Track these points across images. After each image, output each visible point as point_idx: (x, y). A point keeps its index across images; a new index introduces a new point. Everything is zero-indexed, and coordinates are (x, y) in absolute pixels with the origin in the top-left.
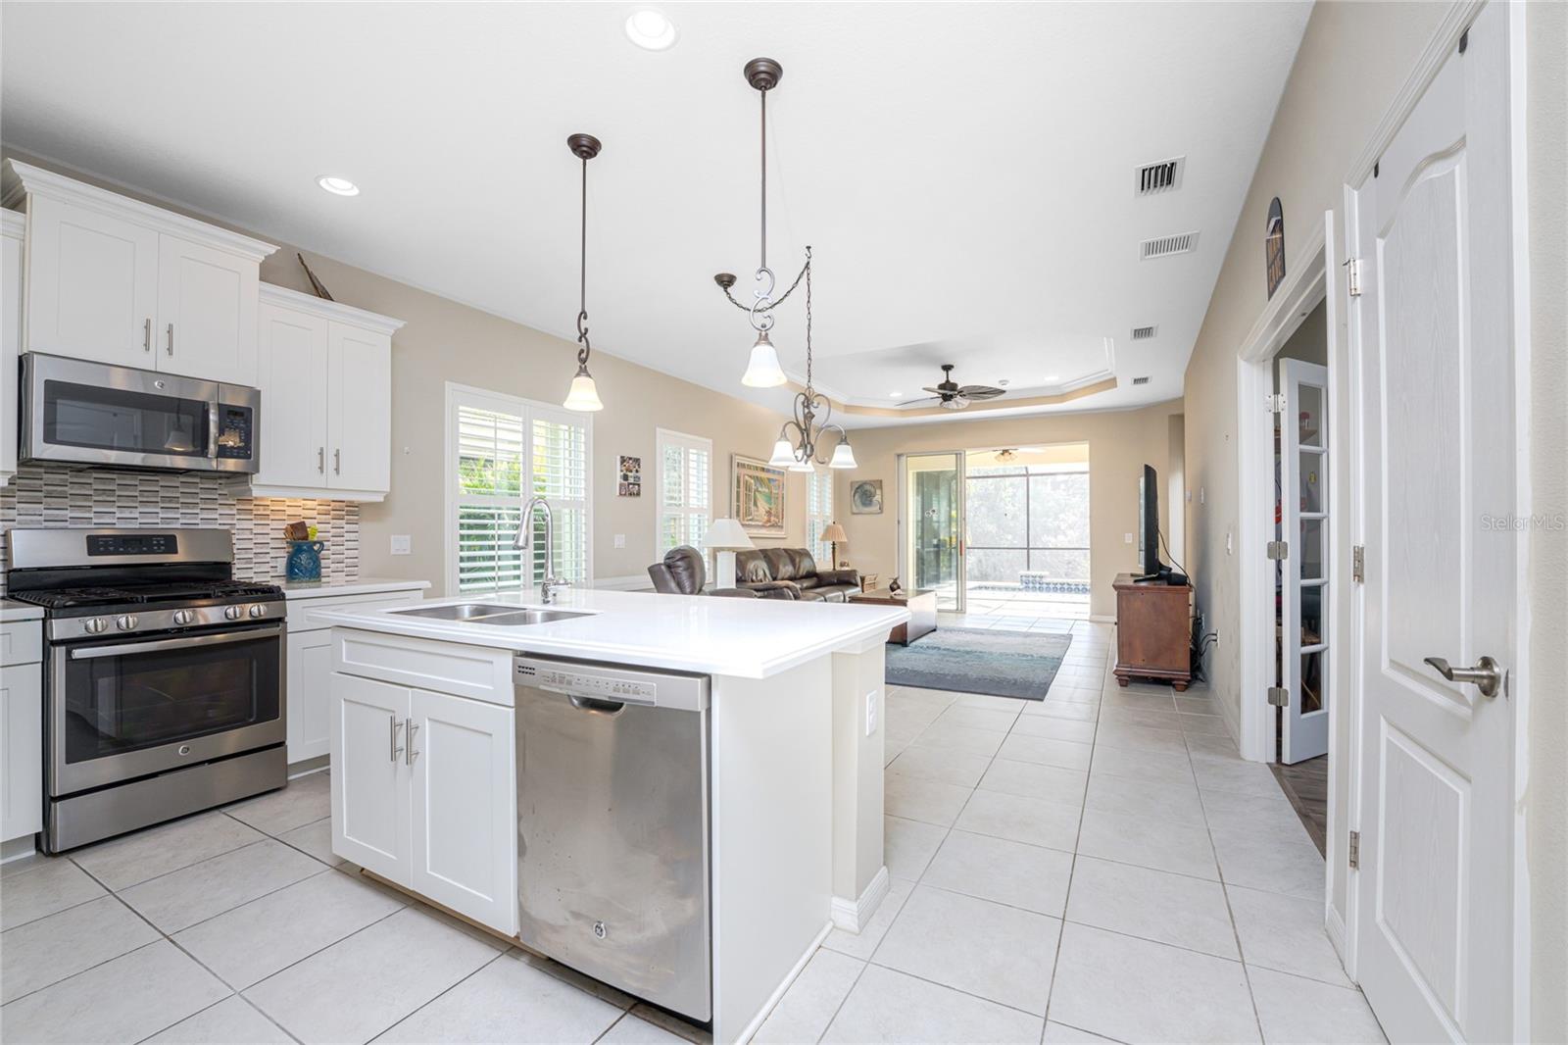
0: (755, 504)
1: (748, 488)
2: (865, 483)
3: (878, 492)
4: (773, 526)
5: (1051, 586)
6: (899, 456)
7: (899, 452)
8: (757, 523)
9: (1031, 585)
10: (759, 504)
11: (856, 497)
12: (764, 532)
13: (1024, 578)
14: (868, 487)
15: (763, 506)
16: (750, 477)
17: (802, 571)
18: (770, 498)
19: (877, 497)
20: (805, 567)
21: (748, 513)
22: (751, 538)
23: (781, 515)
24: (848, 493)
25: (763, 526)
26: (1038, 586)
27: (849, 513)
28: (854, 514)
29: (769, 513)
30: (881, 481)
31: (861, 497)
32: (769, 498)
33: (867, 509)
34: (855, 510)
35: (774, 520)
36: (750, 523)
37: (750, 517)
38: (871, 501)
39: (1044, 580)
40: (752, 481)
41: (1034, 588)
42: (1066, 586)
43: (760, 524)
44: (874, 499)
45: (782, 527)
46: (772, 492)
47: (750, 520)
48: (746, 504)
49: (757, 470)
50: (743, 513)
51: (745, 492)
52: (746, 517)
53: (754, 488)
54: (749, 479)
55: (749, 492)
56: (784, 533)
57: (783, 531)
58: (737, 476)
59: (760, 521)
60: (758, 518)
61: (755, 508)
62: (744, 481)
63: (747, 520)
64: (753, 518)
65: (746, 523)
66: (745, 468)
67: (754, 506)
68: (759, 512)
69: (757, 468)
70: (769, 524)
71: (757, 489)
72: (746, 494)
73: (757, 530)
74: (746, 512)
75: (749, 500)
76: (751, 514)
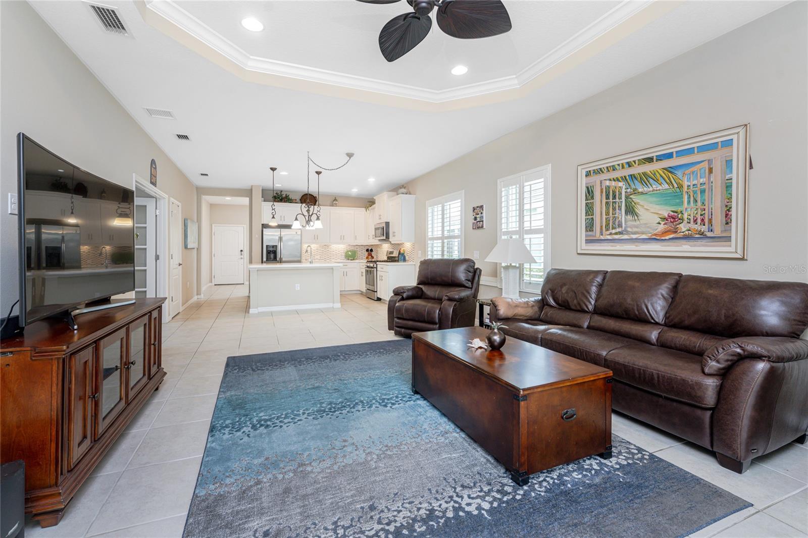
0: (630, 211)
10: (639, 210)
16: (616, 180)
23: (714, 219)
25: (653, 239)
35: (690, 229)
36: (616, 237)
40: (621, 184)
46: (680, 187)
47: (616, 234)
48: (607, 213)
49: (630, 166)
50: (601, 227)
51: (604, 201)
52: (607, 230)
53: (626, 192)
54: (613, 183)
55: (614, 197)
56: (732, 249)
57: (730, 246)
58: (587, 188)
59: (643, 233)
60: (635, 230)
61: (629, 217)
62: (602, 190)
63: (611, 234)
64: (626, 230)
65: (609, 237)
66: (603, 172)
67: (626, 213)
68: (642, 222)
69: (629, 165)
70: (671, 236)
71: (635, 190)
72: (607, 203)
73: (634, 247)
74: (607, 225)
75: (614, 209)
76: (620, 225)
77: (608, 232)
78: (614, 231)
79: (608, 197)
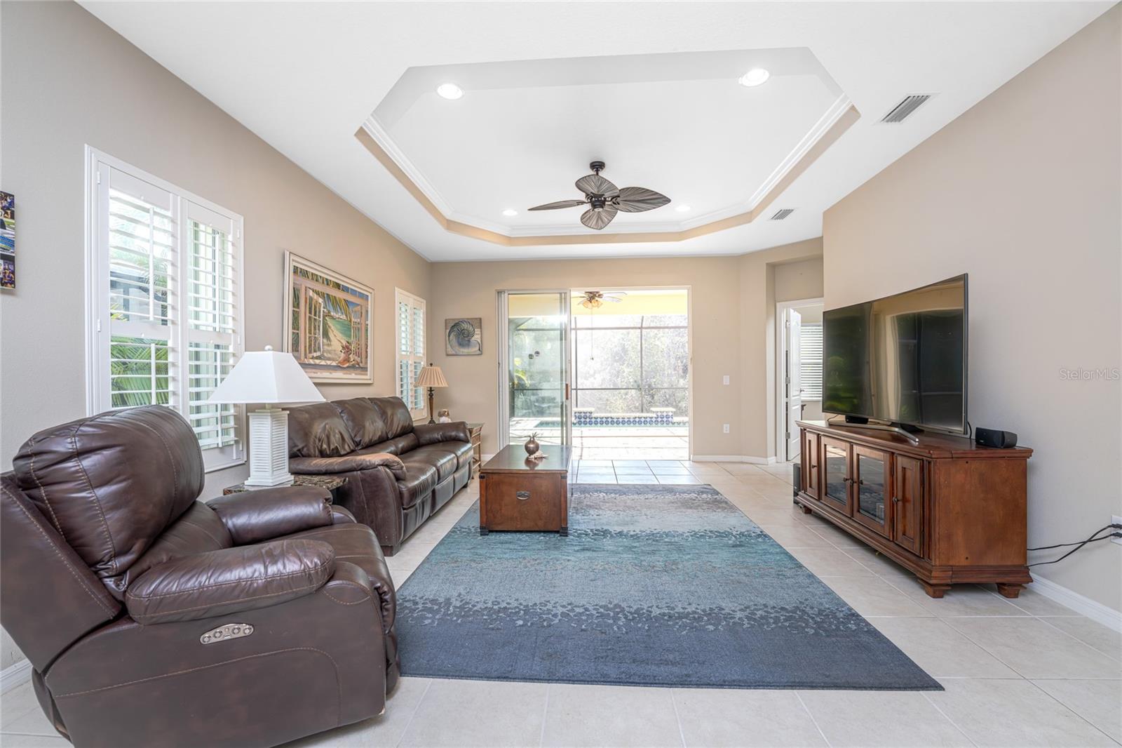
0: (326, 335)
1: (312, 308)
2: (463, 321)
3: (477, 331)
4: (353, 367)
5: (599, 420)
6: (499, 293)
7: (500, 288)
8: (329, 362)
9: (583, 420)
10: (331, 335)
11: (451, 337)
12: (339, 376)
13: (577, 415)
14: (465, 326)
15: (337, 340)
16: (317, 293)
17: (396, 428)
18: (349, 329)
19: (476, 336)
20: (398, 422)
21: (313, 346)
22: (316, 384)
23: (362, 353)
24: (441, 332)
25: (338, 368)
26: (588, 420)
27: (445, 356)
28: (448, 355)
29: (347, 349)
30: (480, 319)
31: (457, 336)
32: (347, 328)
33: (465, 350)
34: (450, 351)
35: (354, 359)
36: (317, 361)
37: (318, 354)
38: (469, 341)
39: (594, 415)
40: (320, 300)
41: (585, 423)
42: (610, 420)
43: (334, 364)
44: (473, 339)
45: (365, 369)
46: (350, 321)
47: (318, 358)
48: (310, 333)
49: (328, 284)
50: (305, 347)
51: (308, 314)
52: (310, 352)
53: (323, 311)
54: (315, 296)
55: (315, 315)
56: (368, 377)
57: (367, 375)
58: (294, 288)
59: (333, 360)
60: (329, 355)
61: (325, 341)
62: (306, 298)
63: (313, 358)
64: (323, 355)
65: (312, 362)
66: (308, 277)
67: (323, 337)
68: (333, 347)
69: (328, 282)
70: (347, 365)
71: (329, 312)
72: (310, 318)
73: (328, 374)
74: (310, 346)
75: (315, 328)
76: (319, 350)
77: (311, 355)
78: (315, 355)
79: (310, 313)
